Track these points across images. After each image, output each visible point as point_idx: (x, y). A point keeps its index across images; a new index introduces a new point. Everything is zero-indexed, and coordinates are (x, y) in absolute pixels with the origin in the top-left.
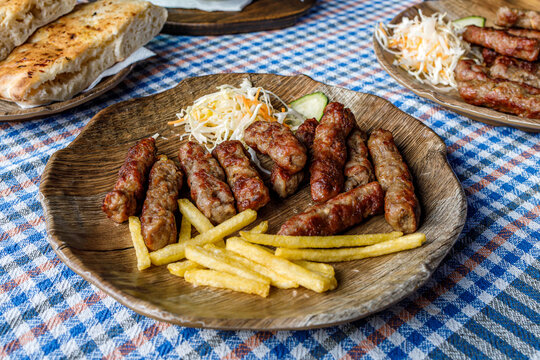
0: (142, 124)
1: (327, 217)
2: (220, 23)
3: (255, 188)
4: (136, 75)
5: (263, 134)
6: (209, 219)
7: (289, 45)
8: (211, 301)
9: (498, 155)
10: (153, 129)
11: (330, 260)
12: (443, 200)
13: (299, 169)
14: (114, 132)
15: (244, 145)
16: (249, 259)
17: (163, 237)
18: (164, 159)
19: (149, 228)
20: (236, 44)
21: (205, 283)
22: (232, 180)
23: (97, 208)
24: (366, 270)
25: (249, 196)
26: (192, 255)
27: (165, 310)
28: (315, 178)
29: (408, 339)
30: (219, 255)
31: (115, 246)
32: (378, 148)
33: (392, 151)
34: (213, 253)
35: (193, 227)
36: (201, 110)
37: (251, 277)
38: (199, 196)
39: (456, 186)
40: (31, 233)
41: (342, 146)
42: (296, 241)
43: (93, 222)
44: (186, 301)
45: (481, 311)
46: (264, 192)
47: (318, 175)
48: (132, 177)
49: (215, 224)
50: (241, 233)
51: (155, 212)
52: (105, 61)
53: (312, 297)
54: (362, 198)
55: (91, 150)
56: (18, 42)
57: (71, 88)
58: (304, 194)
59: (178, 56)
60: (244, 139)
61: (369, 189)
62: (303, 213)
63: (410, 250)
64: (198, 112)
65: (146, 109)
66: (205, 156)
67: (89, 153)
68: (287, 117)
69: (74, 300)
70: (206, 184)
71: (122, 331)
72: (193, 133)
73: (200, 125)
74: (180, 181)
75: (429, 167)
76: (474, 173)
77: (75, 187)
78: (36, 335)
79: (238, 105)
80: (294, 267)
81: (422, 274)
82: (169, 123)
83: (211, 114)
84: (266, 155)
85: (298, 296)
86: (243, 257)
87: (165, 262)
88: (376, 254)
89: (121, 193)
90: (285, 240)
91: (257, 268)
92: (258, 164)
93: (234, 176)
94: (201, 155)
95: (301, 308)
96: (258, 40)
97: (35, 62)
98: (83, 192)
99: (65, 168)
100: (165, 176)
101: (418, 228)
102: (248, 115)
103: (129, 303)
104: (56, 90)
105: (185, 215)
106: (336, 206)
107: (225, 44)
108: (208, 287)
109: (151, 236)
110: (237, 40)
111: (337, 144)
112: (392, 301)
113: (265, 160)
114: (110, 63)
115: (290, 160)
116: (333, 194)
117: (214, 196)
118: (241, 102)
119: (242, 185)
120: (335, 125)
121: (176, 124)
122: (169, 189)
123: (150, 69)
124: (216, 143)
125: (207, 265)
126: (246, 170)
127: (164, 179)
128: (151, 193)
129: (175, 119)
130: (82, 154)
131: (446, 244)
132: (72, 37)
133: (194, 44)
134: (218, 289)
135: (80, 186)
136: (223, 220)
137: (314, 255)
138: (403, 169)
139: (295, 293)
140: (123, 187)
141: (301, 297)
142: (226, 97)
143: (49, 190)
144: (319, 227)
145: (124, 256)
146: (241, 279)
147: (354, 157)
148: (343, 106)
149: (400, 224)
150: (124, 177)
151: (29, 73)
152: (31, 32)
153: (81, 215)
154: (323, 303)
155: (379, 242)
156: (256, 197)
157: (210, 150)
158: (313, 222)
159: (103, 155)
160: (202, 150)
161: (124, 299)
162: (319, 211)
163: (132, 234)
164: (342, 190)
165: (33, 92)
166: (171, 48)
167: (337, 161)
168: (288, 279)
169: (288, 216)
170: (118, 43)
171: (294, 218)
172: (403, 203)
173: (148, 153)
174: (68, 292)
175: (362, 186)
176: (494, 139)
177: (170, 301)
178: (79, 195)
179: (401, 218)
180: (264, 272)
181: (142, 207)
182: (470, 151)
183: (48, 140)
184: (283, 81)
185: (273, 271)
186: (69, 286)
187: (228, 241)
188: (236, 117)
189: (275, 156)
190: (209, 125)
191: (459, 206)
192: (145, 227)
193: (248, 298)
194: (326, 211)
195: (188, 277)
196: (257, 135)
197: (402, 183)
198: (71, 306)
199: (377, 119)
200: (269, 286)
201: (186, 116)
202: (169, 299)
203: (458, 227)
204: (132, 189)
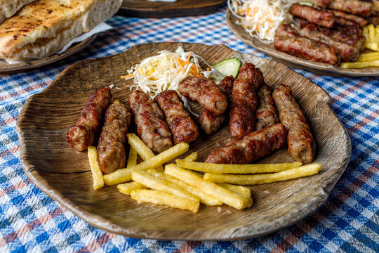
0: (101, 78)
1: (244, 149)
2: (160, 9)
3: (188, 126)
4: (98, 43)
5: (194, 85)
6: (151, 149)
7: (210, 26)
8: (152, 215)
9: (366, 107)
10: (109, 81)
11: (247, 183)
12: (331, 139)
13: (222, 112)
14: (79, 82)
15: (179, 94)
16: (183, 182)
17: (114, 163)
18: (117, 102)
19: (103, 156)
20: (172, 24)
21: (147, 200)
22: (170, 120)
23: (63, 140)
24: (275, 191)
25: (183, 132)
26: (138, 177)
27: (114, 223)
28: (234, 120)
29: (310, 247)
30: (159, 178)
31: (73, 170)
32: (281, 99)
33: (292, 101)
34: (154, 176)
35: (138, 156)
36: (146, 68)
37: (185, 196)
38: (144, 131)
39: (341, 128)
40: (10, 158)
41: (253, 96)
42: (220, 167)
43: (59, 150)
44: (131, 215)
45: (365, 224)
46: (195, 129)
47: (236, 117)
48: (91, 116)
49: (156, 153)
50: (177, 161)
51: (109, 143)
52: (75, 31)
53: (233, 213)
54: (270, 136)
55: (60, 95)
56: (8, 15)
57: (47, 50)
58: (224, 132)
59: (130, 31)
60: (178, 90)
61: (275, 129)
62: (224, 146)
63: (308, 177)
64: (144, 69)
65: (105, 66)
66: (149, 101)
67: (59, 97)
68: (211, 74)
69: (41, 213)
70: (149, 122)
71: (79, 239)
72: (140, 85)
73: (146, 78)
74: (129, 120)
75: (319, 113)
76: (350, 119)
77: (46, 123)
78: (7, 242)
79: (175, 64)
80: (219, 189)
81: (321, 196)
82: (122, 77)
83: (153, 71)
84: (196, 102)
85: (222, 212)
86: (178, 180)
87: (115, 183)
88: (282, 179)
89: (82, 128)
90: (210, 166)
91: (189, 189)
92: (189, 109)
93: (171, 117)
94: (145, 101)
95: (225, 222)
96: (188, 22)
97: (20, 29)
98: (53, 127)
99: (39, 108)
100: (118, 116)
101: (314, 160)
102: (182, 72)
104: (36, 51)
105: (132, 146)
106: (251, 141)
107: (164, 24)
108: (150, 203)
109: (105, 162)
110: (173, 21)
111: (250, 95)
112: (299, 217)
113: (194, 106)
114: (78, 33)
115: (215, 105)
116: (247, 132)
117: (156, 131)
118: (177, 62)
119: (178, 124)
120: (249, 80)
121: (127, 78)
122: (120, 126)
123: (109, 39)
124: (157, 93)
125: (149, 186)
126: (180, 113)
127: (117, 118)
128: (106, 128)
129: (127, 74)
130: (52, 98)
131: (338, 172)
132: (50, 12)
133: (142, 24)
134: (158, 206)
135: (50, 122)
136: (163, 150)
137: (234, 179)
138: (301, 114)
139: (219, 209)
140: (83, 123)
141: (224, 213)
142: (165, 58)
143: (24, 125)
144: (238, 157)
145: (82, 177)
146: (177, 197)
147: (263, 105)
148: (254, 66)
149: (300, 156)
150: (85, 116)
151: (15, 37)
152: (19, 8)
153: (50, 145)
154: (242, 219)
155: (284, 170)
156: (189, 133)
157: (153, 98)
158: (234, 153)
159: (70, 99)
160: (147, 96)
161: (81, 214)
162: (238, 145)
163: (90, 160)
164: (254, 129)
165: (17, 51)
166: (125, 26)
167: (250, 107)
168: (215, 198)
169: (213, 148)
170: (85, 18)
171: (218, 150)
172: (303, 140)
173: (105, 98)
174: (36, 206)
175: (270, 127)
176: (361, 96)
177: (118, 215)
178: (48, 129)
179: (301, 151)
180: (195, 192)
181: (98, 139)
182: (345, 104)
183: (28, 88)
184: (207, 49)
185: (202, 191)
186: (38, 201)
187: (166, 167)
188: (173, 73)
189: (203, 102)
190: (152, 79)
191: (345, 143)
192: (100, 155)
193: (182, 214)
194: (244, 145)
195: (134, 195)
196: (189, 87)
197: (301, 125)
198: (38, 218)
199: (278, 78)
200: (199, 204)
201: (135, 72)
202: (118, 213)
203: (346, 159)
204: (91, 125)
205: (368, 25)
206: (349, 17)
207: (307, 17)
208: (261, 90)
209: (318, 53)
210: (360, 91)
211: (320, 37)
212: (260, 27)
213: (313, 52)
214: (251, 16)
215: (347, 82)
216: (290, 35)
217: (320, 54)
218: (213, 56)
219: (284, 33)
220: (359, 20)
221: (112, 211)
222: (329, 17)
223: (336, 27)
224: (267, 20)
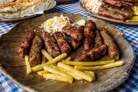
0: (30, 27)
1: (90, 55)
3: (66, 46)
5: (68, 29)
6: (51, 56)
8: (52, 85)
9: (136, 37)
10: (34, 29)
11: (92, 70)
12: (126, 50)
13: (80, 40)
14: (22, 29)
15: (62, 33)
16: (65, 70)
18: (37, 37)
19: (31, 59)
21: (50, 78)
22: (59, 44)
23: (15, 53)
24: (105, 73)
25: (64, 48)
26: (46, 68)
27: (36, 90)
28: (85, 43)
30: (55, 68)
31: (20, 65)
32: (104, 34)
33: (108, 35)
34: (53, 67)
35: (46, 59)
36: (49, 23)
37: (66, 76)
38: (48, 48)
39: (130, 46)
41: (93, 33)
42: (81, 63)
43: (13, 57)
44: (43, 85)
46: (69, 47)
47: (86, 42)
48: (26, 42)
49: (54, 58)
50: (63, 61)
51: (33, 54)
53: (88, 83)
54: (101, 49)
55: (14, 34)
58: (81, 48)
60: (62, 31)
61: (102, 47)
62: (82, 54)
63: (118, 66)
65: (32, 23)
66: (50, 36)
67: (13, 35)
68: (75, 25)
69: (5, 84)
70: (50, 45)
72: (46, 30)
73: (48, 27)
74: (42, 44)
75: (119, 40)
76: (131, 42)
80: (81, 73)
81: (126, 75)
82: (39, 27)
83: (52, 24)
84: (69, 36)
85: (83, 83)
86: (63, 69)
87: (36, 71)
88: (107, 68)
89: (22, 47)
90: (77, 63)
91: (68, 73)
92: (66, 39)
93: (59, 42)
95: (84, 88)
98: (10, 47)
99: (5, 40)
101: (120, 59)
102: (63, 24)
103: (22, 87)
105: (44, 55)
106: (93, 52)
108: (51, 80)
109: (32, 62)
111: (92, 33)
112: (117, 85)
113: (68, 38)
115: (78, 37)
116: (91, 48)
117: (53, 48)
118: (61, 21)
119: (62, 45)
120: (91, 27)
121: (41, 27)
122: (38, 46)
124: (53, 33)
125: (51, 72)
126: (63, 41)
127: (37, 43)
128: (33, 47)
131: (131, 64)
134: (55, 80)
135: (9, 45)
136: (56, 56)
137: (87, 68)
138: (113, 40)
139: (81, 82)
140: (23, 45)
141: (84, 83)
142: (56, 19)
144: (88, 59)
145: (23, 68)
146: (63, 77)
147: (97, 37)
148: (92, 21)
149: (114, 58)
150: (24, 43)
153: (9, 55)
154: (92, 86)
155: (108, 64)
156: (67, 49)
157: (52, 35)
158: (86, 57)
159: (18, 36)
160: (49, 34)
161: (21, 85)
162: (88, 53)
163: (26, 61)
164: (94, 47)
167: (92, 38)
168: (79, 77)
169: (77, 55)
171: (80, 56)
172: (115, 51)
173: (32, 35)
174: (3, 81)
175: (100, 46)
176: (134, 33)
177: (38, 86)
178: (9, 48)
179: (115, 56)
180: (71, 74)
181: (29, 52)
182: (128, 36)
183: (2, 32)
184: (73, 16)
185: (74, 74)
186: (4, 79)
187: (58, 63)
188: (59, 25)
189: (73, 36)
190: (51, 27)
191: (133, 52)
192: (30, 59)
193: (65, 84)
194: (90, 53)
195: (44, 76)
196: (66, 30)
197: (113, 45)
198: (4, 86)
199: (101, 26)
200: (73, 80)
201: (44, 25)
202: (37, 85)
203: (134, 59)
204: (26, 46)
205: (133, 6)
206: (126, 3)
207: (110, 3)
208: (96, 31)
209: (116, 16)
210: (133, 31)
211: (116, 11)
212: (93, 7)
213: (114, 16)
214: (88, 3)
215: (128, 28)
216: (104, 10)
218: (75, 18)
219: (102, 9)
220: (130, 4)
221: (35, 83)
222: (120, 2)
224: (95, 5)
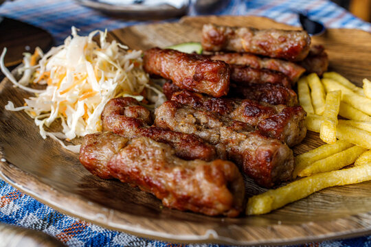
205: (306, 74)
211: (198, 123)
217: (184, 182)
219: (115, 122)
220: (287, 67)
222: (214, 71)
223: (238, 90)
224: (81, 93)
